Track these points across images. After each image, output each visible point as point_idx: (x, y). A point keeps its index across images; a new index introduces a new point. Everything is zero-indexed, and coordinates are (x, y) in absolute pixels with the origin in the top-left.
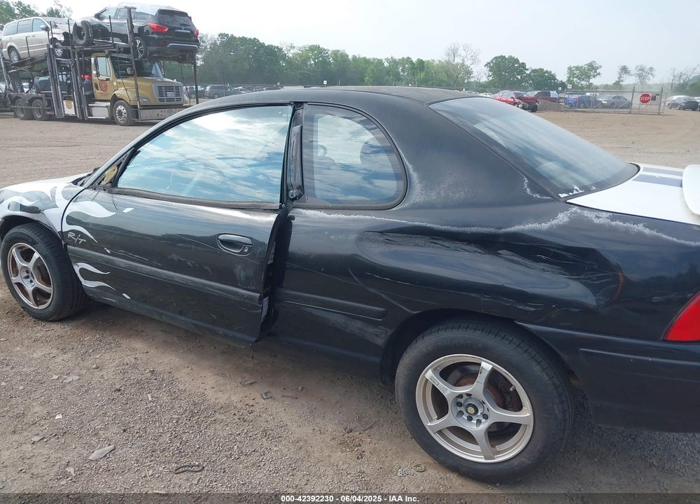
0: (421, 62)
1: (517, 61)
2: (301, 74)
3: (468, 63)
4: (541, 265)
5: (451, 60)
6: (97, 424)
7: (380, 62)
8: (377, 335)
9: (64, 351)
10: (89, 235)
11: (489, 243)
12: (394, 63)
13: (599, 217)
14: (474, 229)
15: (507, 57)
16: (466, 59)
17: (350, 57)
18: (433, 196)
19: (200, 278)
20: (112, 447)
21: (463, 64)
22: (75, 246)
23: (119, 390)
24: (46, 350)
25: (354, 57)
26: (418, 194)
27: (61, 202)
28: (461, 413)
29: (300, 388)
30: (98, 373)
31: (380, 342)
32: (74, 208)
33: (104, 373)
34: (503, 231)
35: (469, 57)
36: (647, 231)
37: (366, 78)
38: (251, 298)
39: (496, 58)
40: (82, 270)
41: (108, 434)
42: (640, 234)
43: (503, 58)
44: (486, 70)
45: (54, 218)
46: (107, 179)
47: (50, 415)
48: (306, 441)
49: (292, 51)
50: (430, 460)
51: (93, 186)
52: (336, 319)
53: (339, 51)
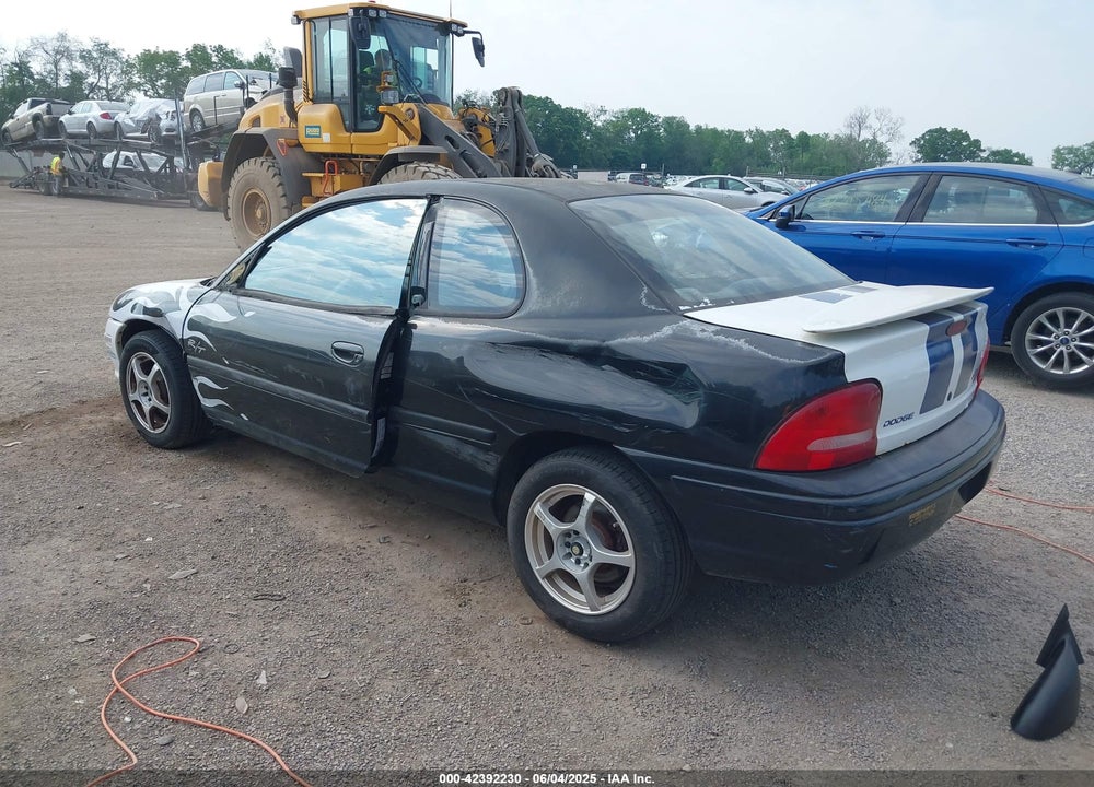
0: (803, 136)
1: (966, 136)
2: (615, 153)
3: (881, 139)
4: (640, 382)
5: (855, 134)
6: (187, 550)
7: (739, 136)
8: (488, 463)
9: (173, 479)
10: (208, 342)
11: (594, 356)
12: (760, 137)
13: (703, 331)
14: (581, 342)
15: (949, 130)
16: (879, 133)
17: (692, 128)
18: (549, 304)
19: (314, 392)
20: (195, 570)
21: (874, 141)
22: (194, 356)
23: (220, 521)
24: (153, 477)
25: (699, 128)
26: (534, 303)
27: (185, 304)
28: (569, 555)
29: (427, 536)
30: (203, 504)
31: (491, 470)
32: (197, 312)
33: (210, 504)
34: (606, 343)
35: (884, 129)
36: (746, 347)
37: (715, 160)
38: (359, 416)
39: (930, 131)
40: (202, 385)
41: (195, 559)
42: (739, 349)
43: (941, 131)
44: (913, 149)
45: (176, 323)
46: (234, 278)
47: (141, 537)
48: (410, 586)
49: (602, 118)
50: (542, 615)
51: (220, 288)
52: (448, 442)
53: (675, 118)
